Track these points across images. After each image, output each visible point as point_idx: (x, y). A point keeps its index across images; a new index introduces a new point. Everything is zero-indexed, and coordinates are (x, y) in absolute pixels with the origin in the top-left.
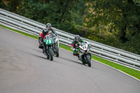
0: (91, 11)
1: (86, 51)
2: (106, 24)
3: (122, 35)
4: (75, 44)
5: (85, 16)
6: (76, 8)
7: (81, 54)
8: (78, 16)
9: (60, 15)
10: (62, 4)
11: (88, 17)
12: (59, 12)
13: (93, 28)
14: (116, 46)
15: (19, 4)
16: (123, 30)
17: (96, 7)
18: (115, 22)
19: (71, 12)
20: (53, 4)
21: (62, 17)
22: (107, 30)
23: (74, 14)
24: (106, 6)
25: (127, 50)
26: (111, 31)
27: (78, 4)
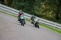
0: (43, 6)
1: (37, 22)
2: (50, 12)
3: (57, 17)
4: (32, 19)
5: (40, 8)
6: (37, 5)
7: (34, 23)
8: (38, 9)
9: (30, 8)
10: (30, 3)
11: (42, 9)
12: (29, 7)
13: (44, 14)
14: (54, 21)
15: (12, 3)
16: (57, 14)
17: (45, 4)
18: (54, 11)
19: (34, 6)
20: (27, 3)
21: (30, 9)
22: (50, 14)
23: (36, 8)
24: (50, 4)
25: (59, 23)
26: (52, 15)
27: (38, 3)
